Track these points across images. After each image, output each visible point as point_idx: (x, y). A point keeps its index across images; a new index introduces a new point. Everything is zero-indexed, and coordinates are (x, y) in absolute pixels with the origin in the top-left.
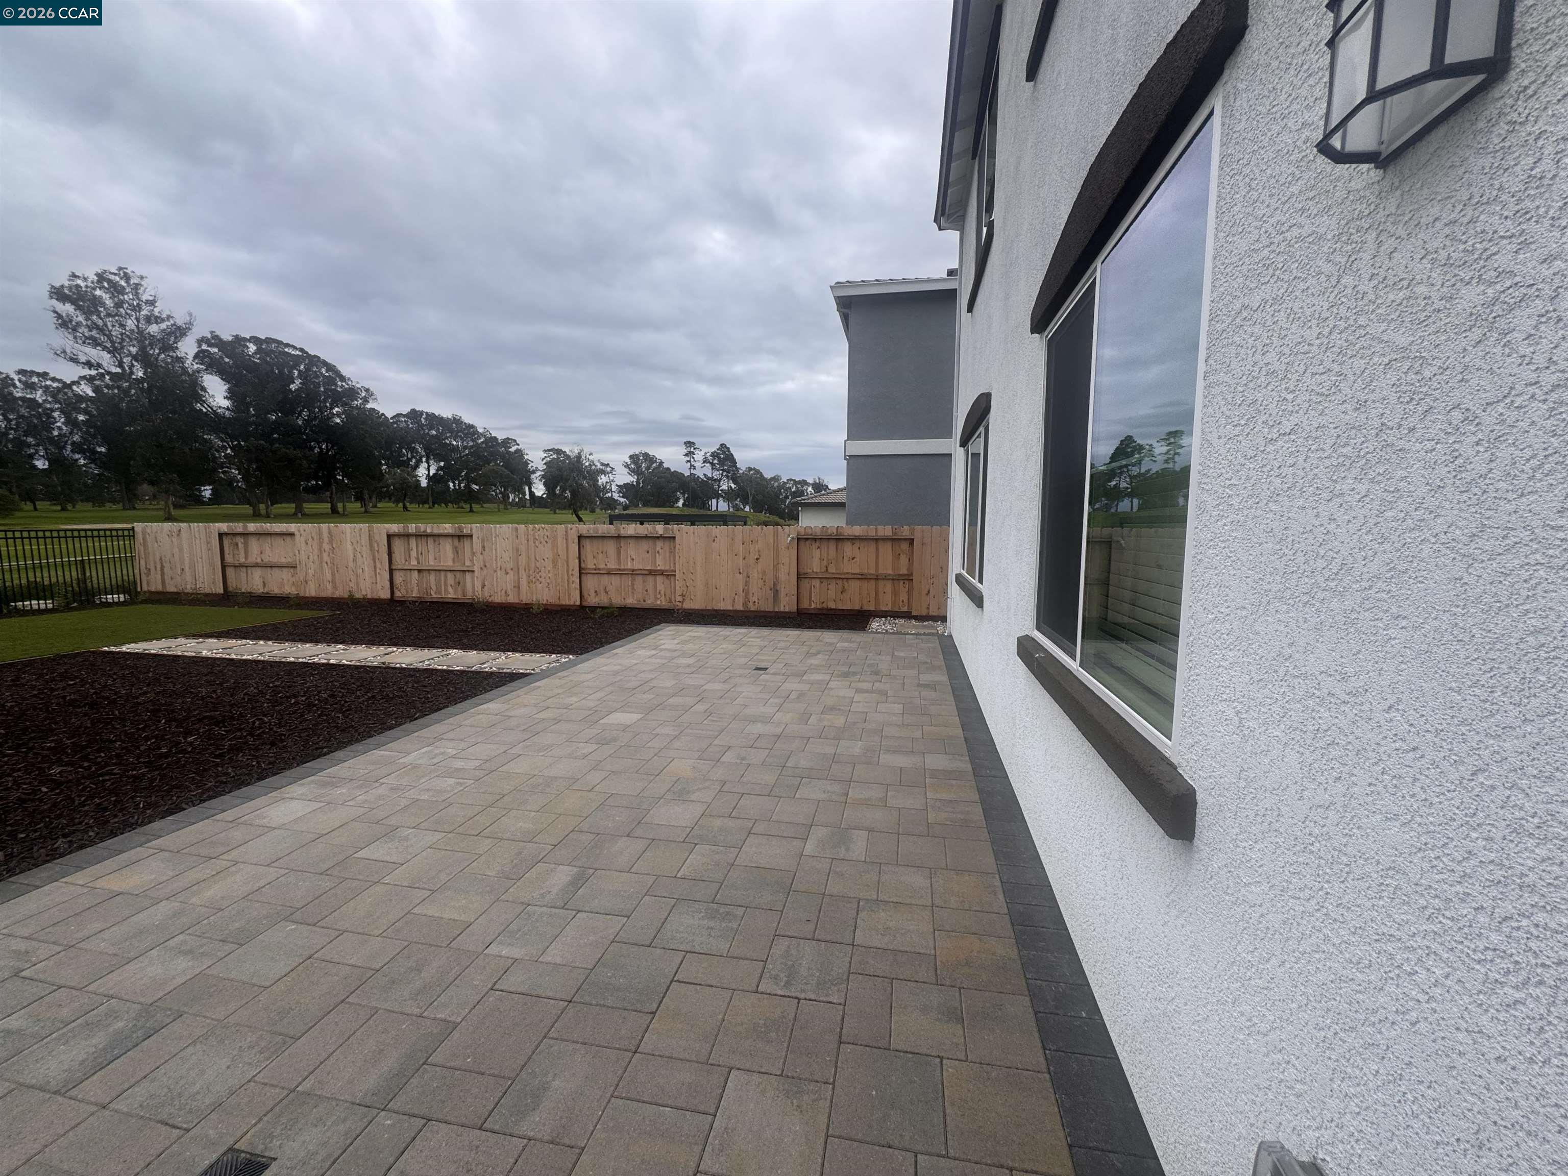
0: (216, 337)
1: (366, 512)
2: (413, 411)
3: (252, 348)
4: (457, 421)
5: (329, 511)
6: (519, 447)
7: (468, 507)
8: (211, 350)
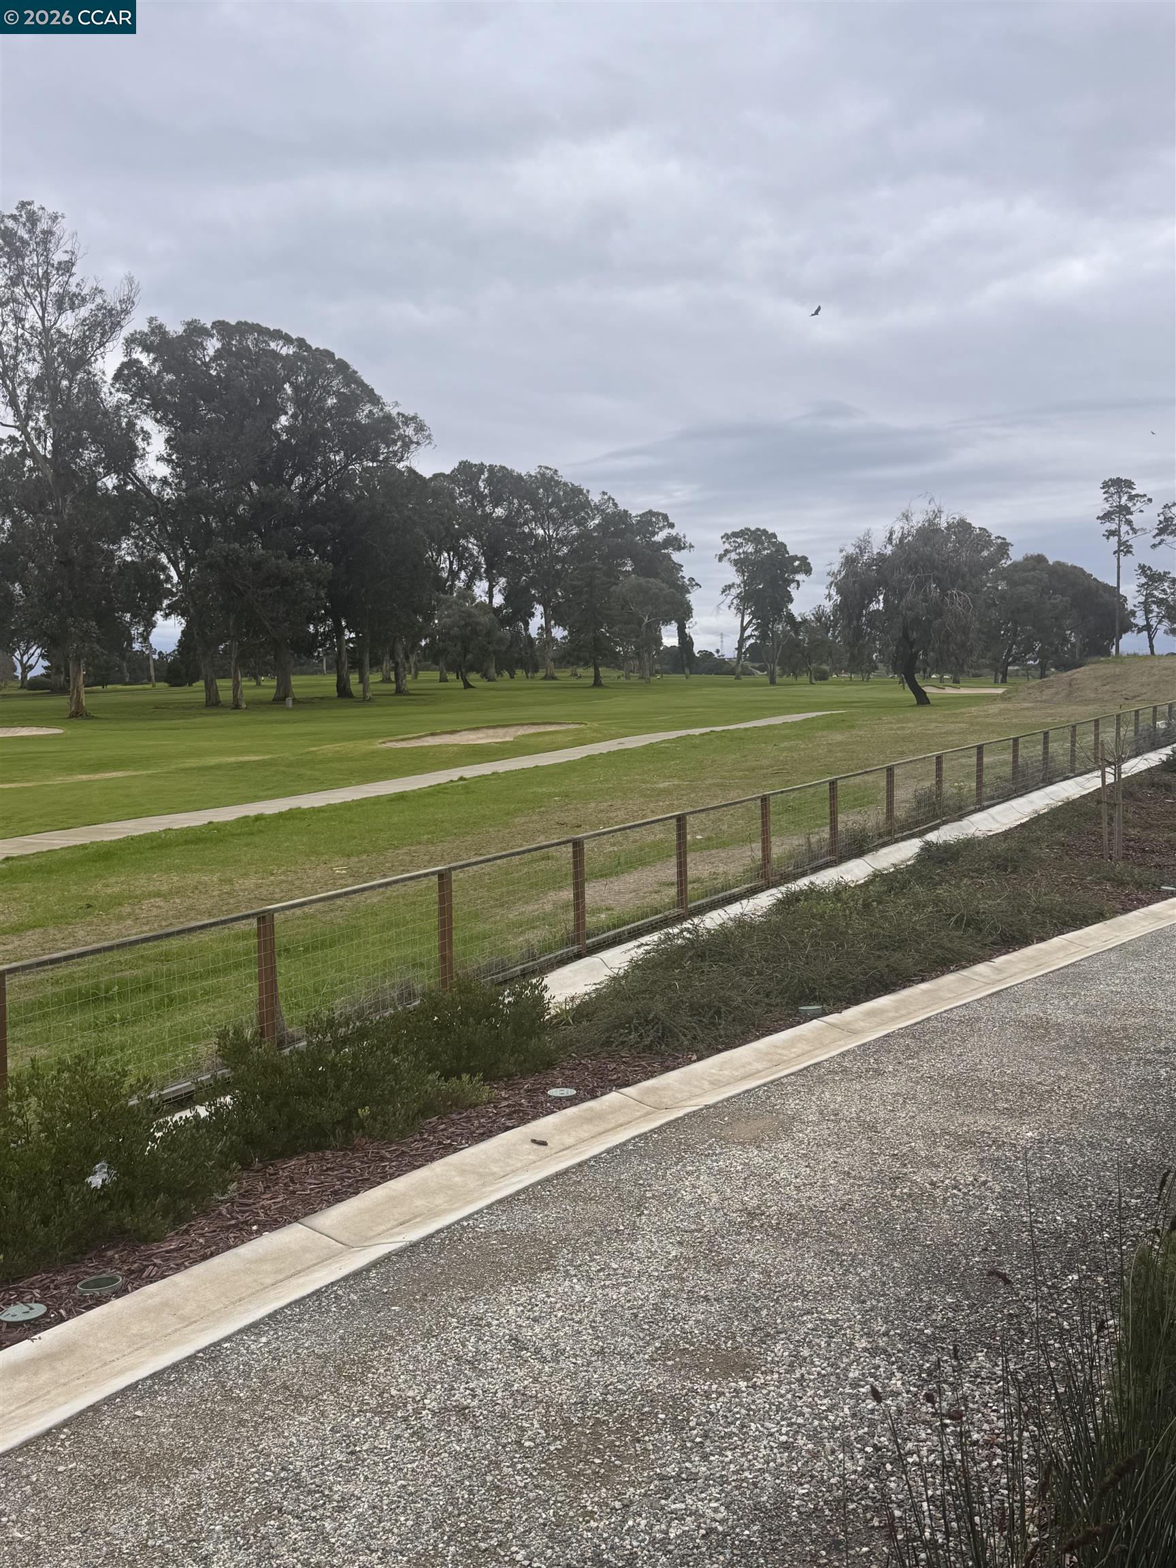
0: (158, 330)
1: (399, 691)
2: (465, 467)
3: (213, 345)
4: (547, 480)
5: (333, 691)
6: (673, 532)
7: (588, 673)
8: (145, 359)
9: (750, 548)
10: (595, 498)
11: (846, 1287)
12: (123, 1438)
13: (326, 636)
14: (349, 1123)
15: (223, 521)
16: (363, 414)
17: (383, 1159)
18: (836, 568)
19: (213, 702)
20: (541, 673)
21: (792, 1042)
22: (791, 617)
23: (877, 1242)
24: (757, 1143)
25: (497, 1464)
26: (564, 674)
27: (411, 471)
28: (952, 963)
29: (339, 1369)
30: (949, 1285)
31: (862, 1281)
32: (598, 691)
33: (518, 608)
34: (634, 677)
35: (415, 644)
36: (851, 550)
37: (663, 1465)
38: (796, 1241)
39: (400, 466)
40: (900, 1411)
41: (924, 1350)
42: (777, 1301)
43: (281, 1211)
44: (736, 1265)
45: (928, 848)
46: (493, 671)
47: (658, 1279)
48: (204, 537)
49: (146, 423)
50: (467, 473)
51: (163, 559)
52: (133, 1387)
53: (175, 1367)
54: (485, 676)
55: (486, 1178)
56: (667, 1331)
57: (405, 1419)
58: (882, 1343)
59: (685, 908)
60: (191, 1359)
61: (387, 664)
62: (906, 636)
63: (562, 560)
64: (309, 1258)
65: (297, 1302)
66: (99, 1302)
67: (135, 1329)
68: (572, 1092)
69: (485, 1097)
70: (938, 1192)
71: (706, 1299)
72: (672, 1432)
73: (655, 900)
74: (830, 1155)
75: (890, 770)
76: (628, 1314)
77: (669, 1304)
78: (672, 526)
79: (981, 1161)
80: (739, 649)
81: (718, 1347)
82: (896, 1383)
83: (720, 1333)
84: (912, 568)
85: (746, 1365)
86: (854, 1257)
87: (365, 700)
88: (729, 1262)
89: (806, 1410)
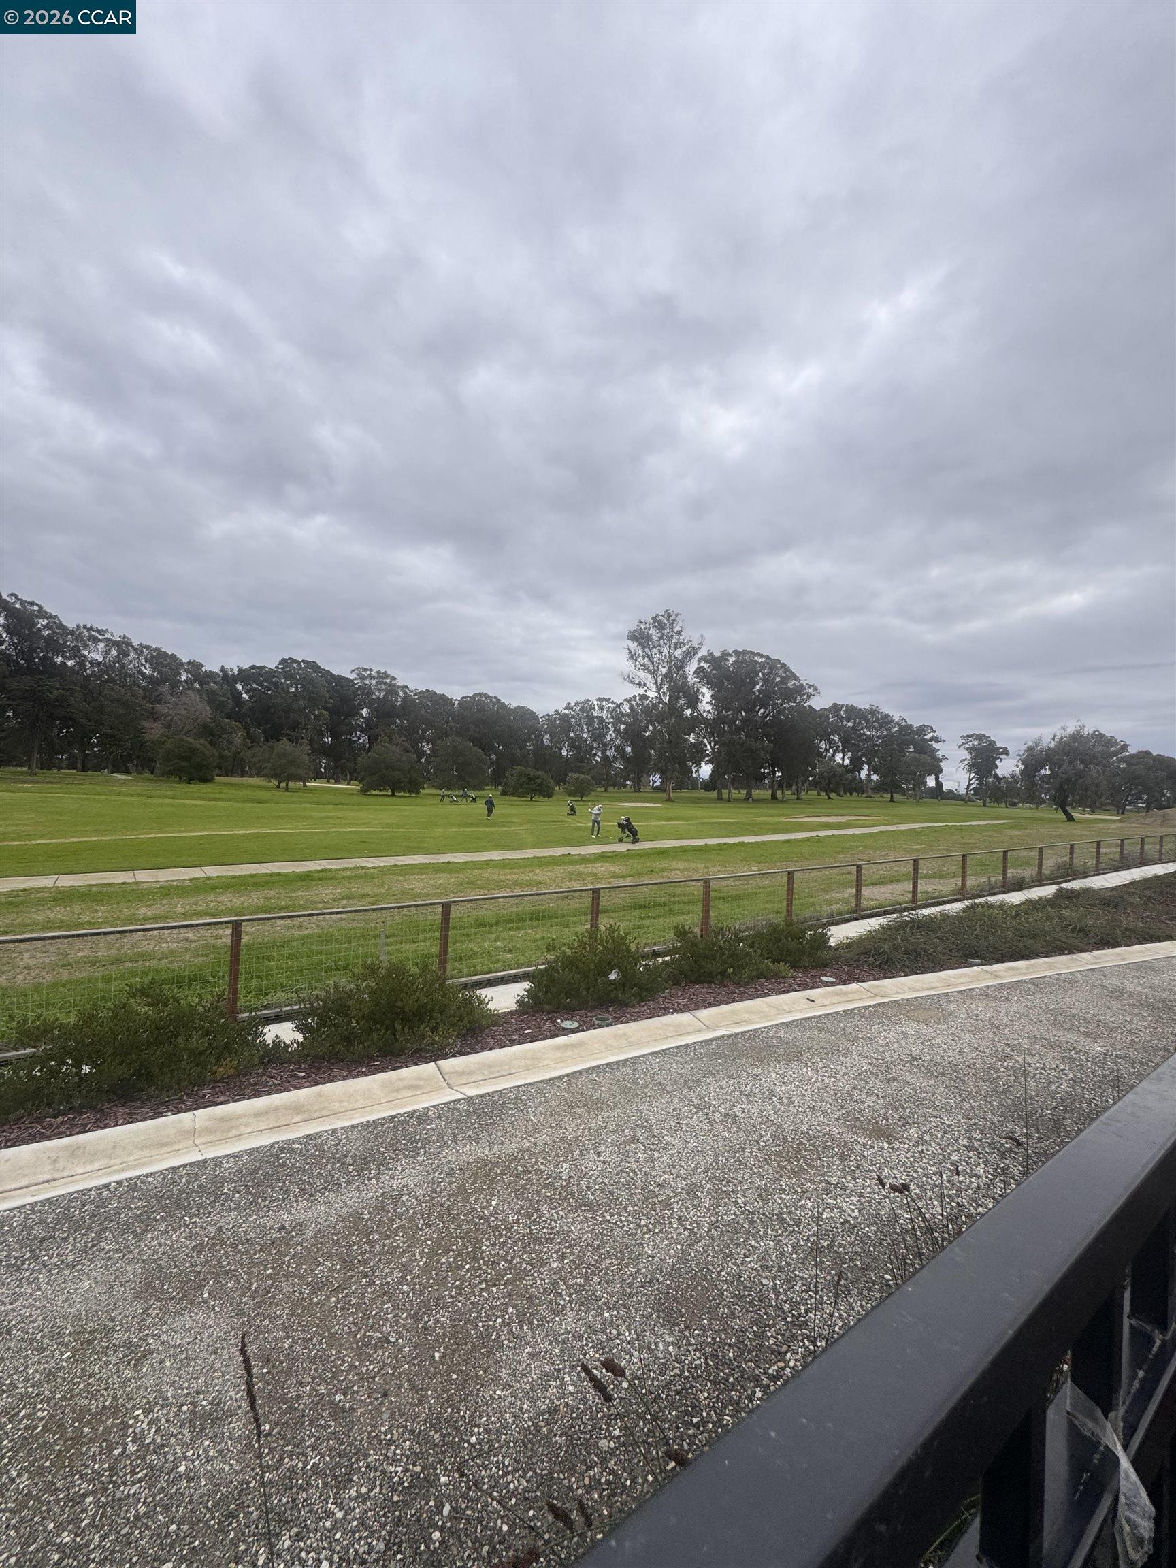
1: (798, 799)
2: (835, 705)
4: (873, 711)
5: (770, 797)
6: (935, 734)
7: (887, 796)
8: (706, 665)
9: (976, 743)
10: (896, 719)
11: (961, 1108)
12: (587, 1088)
13: (768, 774)
14: (723, 973)
15: (729, 727)
16: (791, 684)
17: (735, 993)
18: (1021, 753)
19: (720, 799)
20: (865, 795)
21: (960, 976)
22: (996, 776)
23: (986, 1088)
24: (926, 1023)
25: (744, 1150)
26: (877, 796)
27: (810, 706)
28: (1066, 950)
29: (686, 1082)
30: (1027, 1123)
31: (972, 1108)
32: (891, 804)
33: (856, 765)
34: (911, 799)
35: (807, 779)
36: (1030, 744)
37: (830, 1176)
38: (937, 1077)
39: (806, 705)
40: (978, 1188)
41: (1003, 1156)
42: (917, 1106)
43: (684, 1006)
44: (899, 1082)
45: (1061, 891)
46: (842, 793)
47: (853, 1079)
48: (721, 733)
49: (704, 690)
50: (836, 708)
51: (706, 741)
52: (598, 1067)
53: (617, 1062)
54: (839, 794)
55: (780, 1011)
56: (851, 1106)
57: (708, 1114)
58: (976, 1144)
59: (915, 904)
60: (626, 1061)
61: (794, 787)
62: (1061, 786)
63: (879, 746)
64: (690, 1029)
65: (677, 1047)
66: (600, 1027)
67: (609, 1042)
68: (833, 980)
69: (790, 975)
70: (1031, 1069)
71: (877, 1095)
72: (840, 1160)
73: (901, 899)
74: (968, 1037)
75: (1041, 849)
76: (832, 1092)
77: (855, 1093)
78: (934, 732)
79: (1063, 1058)
80: (967, 789)
81: (877, 1122)
82: (980, 1170)
83: (879, 1115)
84: (1067, 754)
85: (890, 1136)
86: (970, 1093)
87: (783, 801)
88: (895, 1079)
89: (920, 1170)
